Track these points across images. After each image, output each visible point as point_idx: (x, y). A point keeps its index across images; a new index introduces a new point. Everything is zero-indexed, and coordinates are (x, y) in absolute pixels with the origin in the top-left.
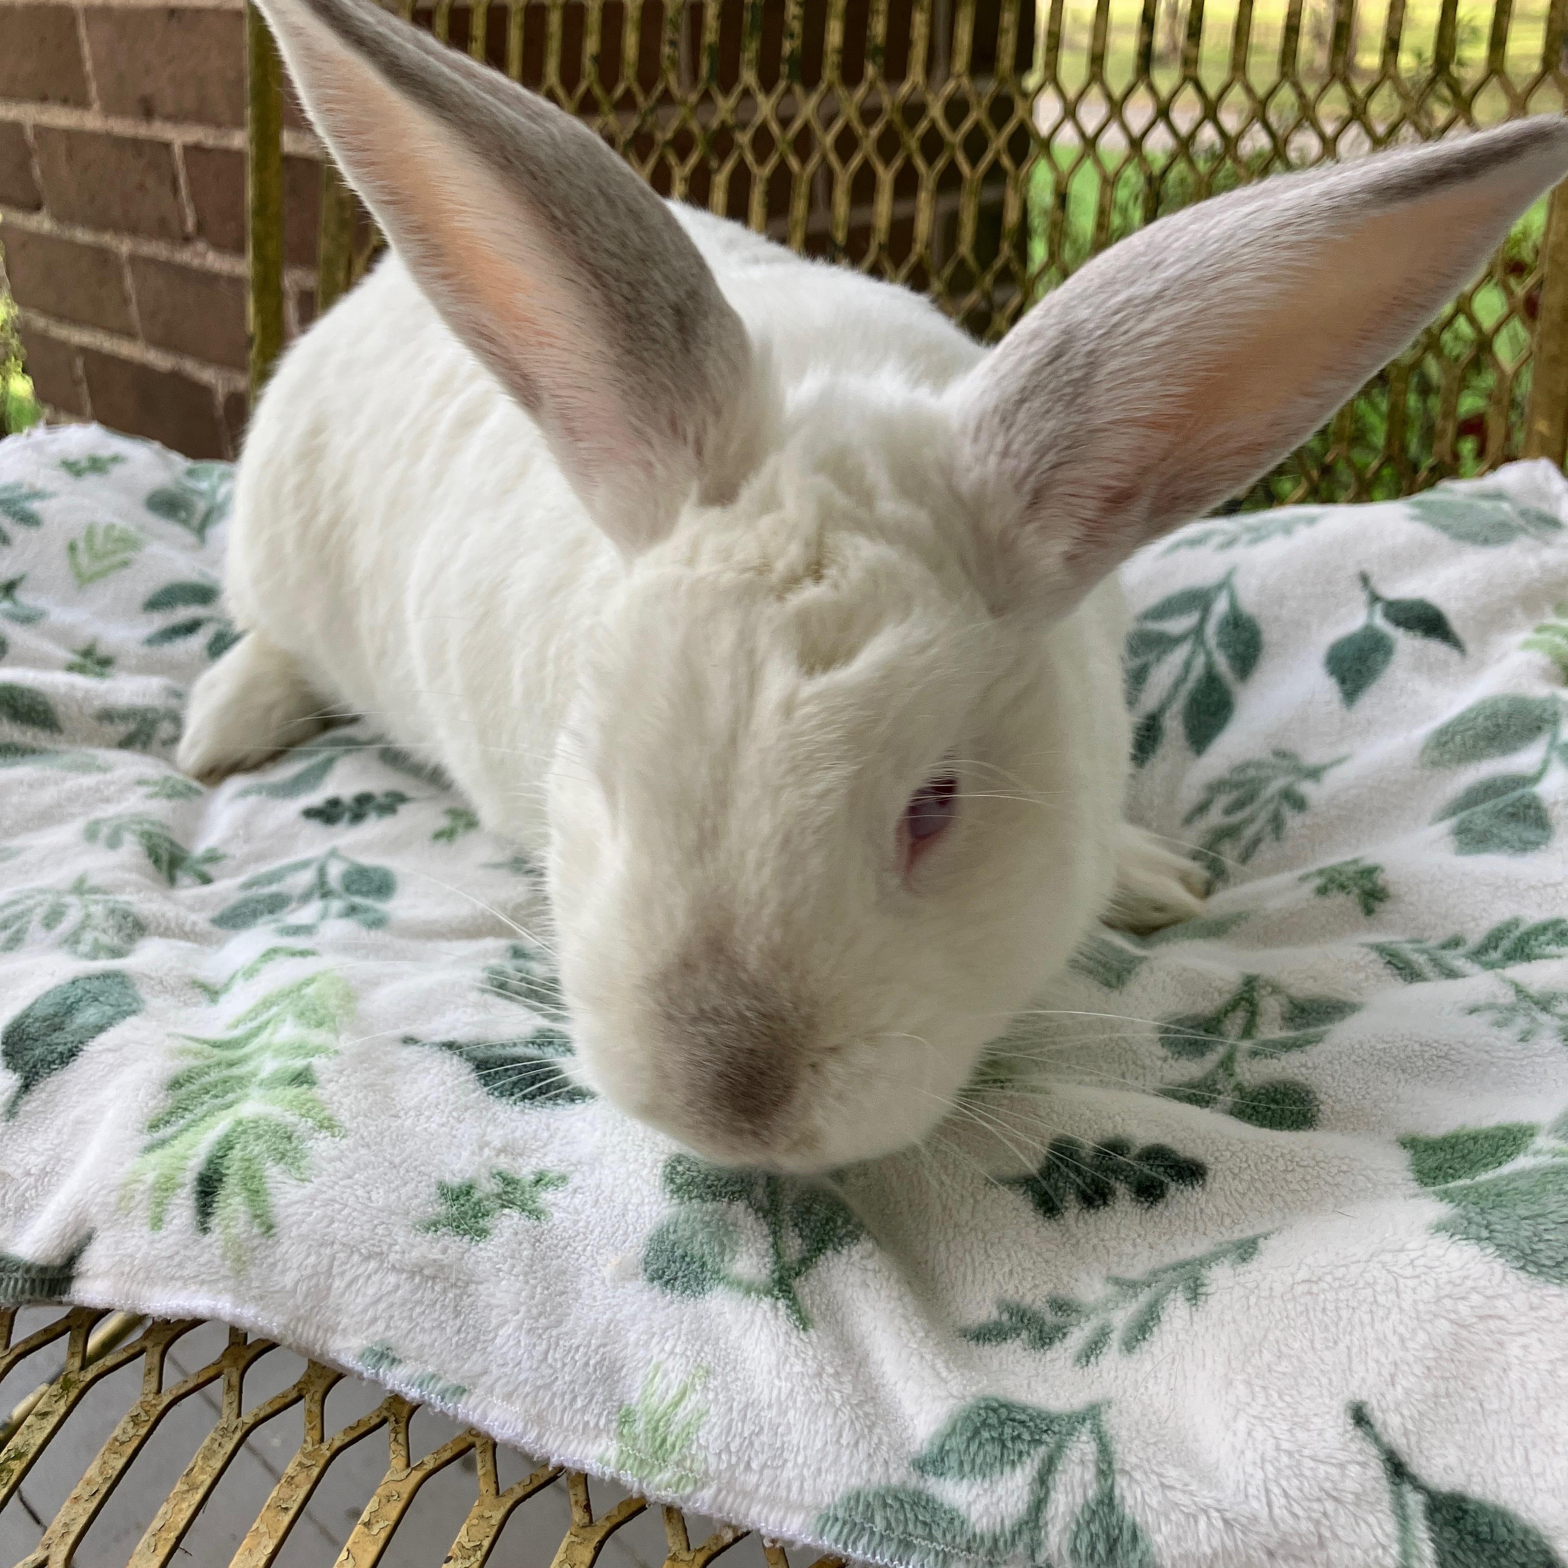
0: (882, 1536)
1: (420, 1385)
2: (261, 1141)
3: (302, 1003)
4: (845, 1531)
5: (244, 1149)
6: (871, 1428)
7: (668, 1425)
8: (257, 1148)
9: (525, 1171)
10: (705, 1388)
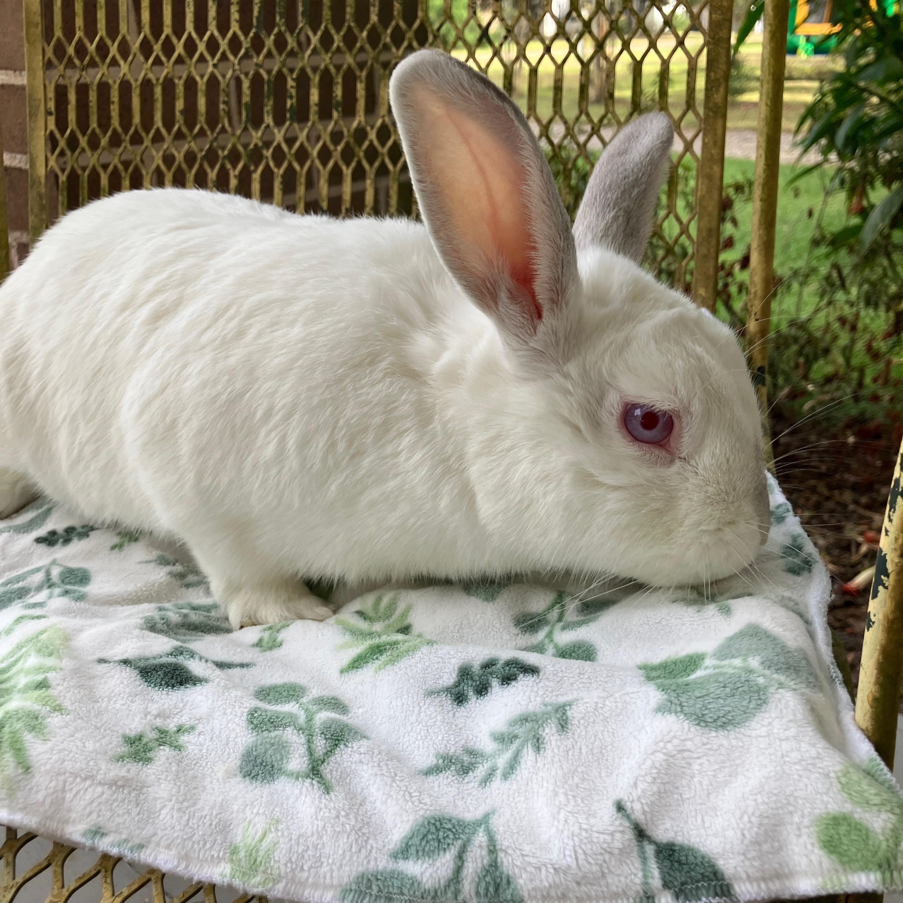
0: (376, 896)
1: (119, 846)
2: (20, 722)
3: (40, 644)
4: (356, 896)
5: (11, 726)
6: (366, 842)
7: (257, 851)
8: (18, 725)
9: (172, 726)
10: (277, 830)
